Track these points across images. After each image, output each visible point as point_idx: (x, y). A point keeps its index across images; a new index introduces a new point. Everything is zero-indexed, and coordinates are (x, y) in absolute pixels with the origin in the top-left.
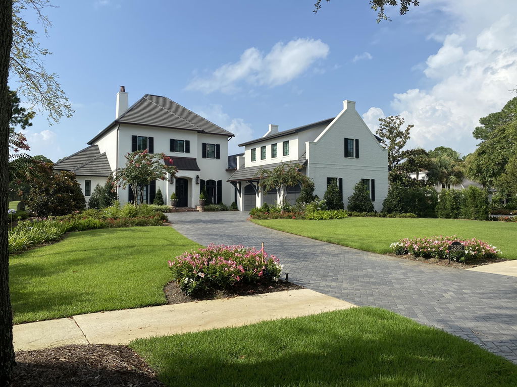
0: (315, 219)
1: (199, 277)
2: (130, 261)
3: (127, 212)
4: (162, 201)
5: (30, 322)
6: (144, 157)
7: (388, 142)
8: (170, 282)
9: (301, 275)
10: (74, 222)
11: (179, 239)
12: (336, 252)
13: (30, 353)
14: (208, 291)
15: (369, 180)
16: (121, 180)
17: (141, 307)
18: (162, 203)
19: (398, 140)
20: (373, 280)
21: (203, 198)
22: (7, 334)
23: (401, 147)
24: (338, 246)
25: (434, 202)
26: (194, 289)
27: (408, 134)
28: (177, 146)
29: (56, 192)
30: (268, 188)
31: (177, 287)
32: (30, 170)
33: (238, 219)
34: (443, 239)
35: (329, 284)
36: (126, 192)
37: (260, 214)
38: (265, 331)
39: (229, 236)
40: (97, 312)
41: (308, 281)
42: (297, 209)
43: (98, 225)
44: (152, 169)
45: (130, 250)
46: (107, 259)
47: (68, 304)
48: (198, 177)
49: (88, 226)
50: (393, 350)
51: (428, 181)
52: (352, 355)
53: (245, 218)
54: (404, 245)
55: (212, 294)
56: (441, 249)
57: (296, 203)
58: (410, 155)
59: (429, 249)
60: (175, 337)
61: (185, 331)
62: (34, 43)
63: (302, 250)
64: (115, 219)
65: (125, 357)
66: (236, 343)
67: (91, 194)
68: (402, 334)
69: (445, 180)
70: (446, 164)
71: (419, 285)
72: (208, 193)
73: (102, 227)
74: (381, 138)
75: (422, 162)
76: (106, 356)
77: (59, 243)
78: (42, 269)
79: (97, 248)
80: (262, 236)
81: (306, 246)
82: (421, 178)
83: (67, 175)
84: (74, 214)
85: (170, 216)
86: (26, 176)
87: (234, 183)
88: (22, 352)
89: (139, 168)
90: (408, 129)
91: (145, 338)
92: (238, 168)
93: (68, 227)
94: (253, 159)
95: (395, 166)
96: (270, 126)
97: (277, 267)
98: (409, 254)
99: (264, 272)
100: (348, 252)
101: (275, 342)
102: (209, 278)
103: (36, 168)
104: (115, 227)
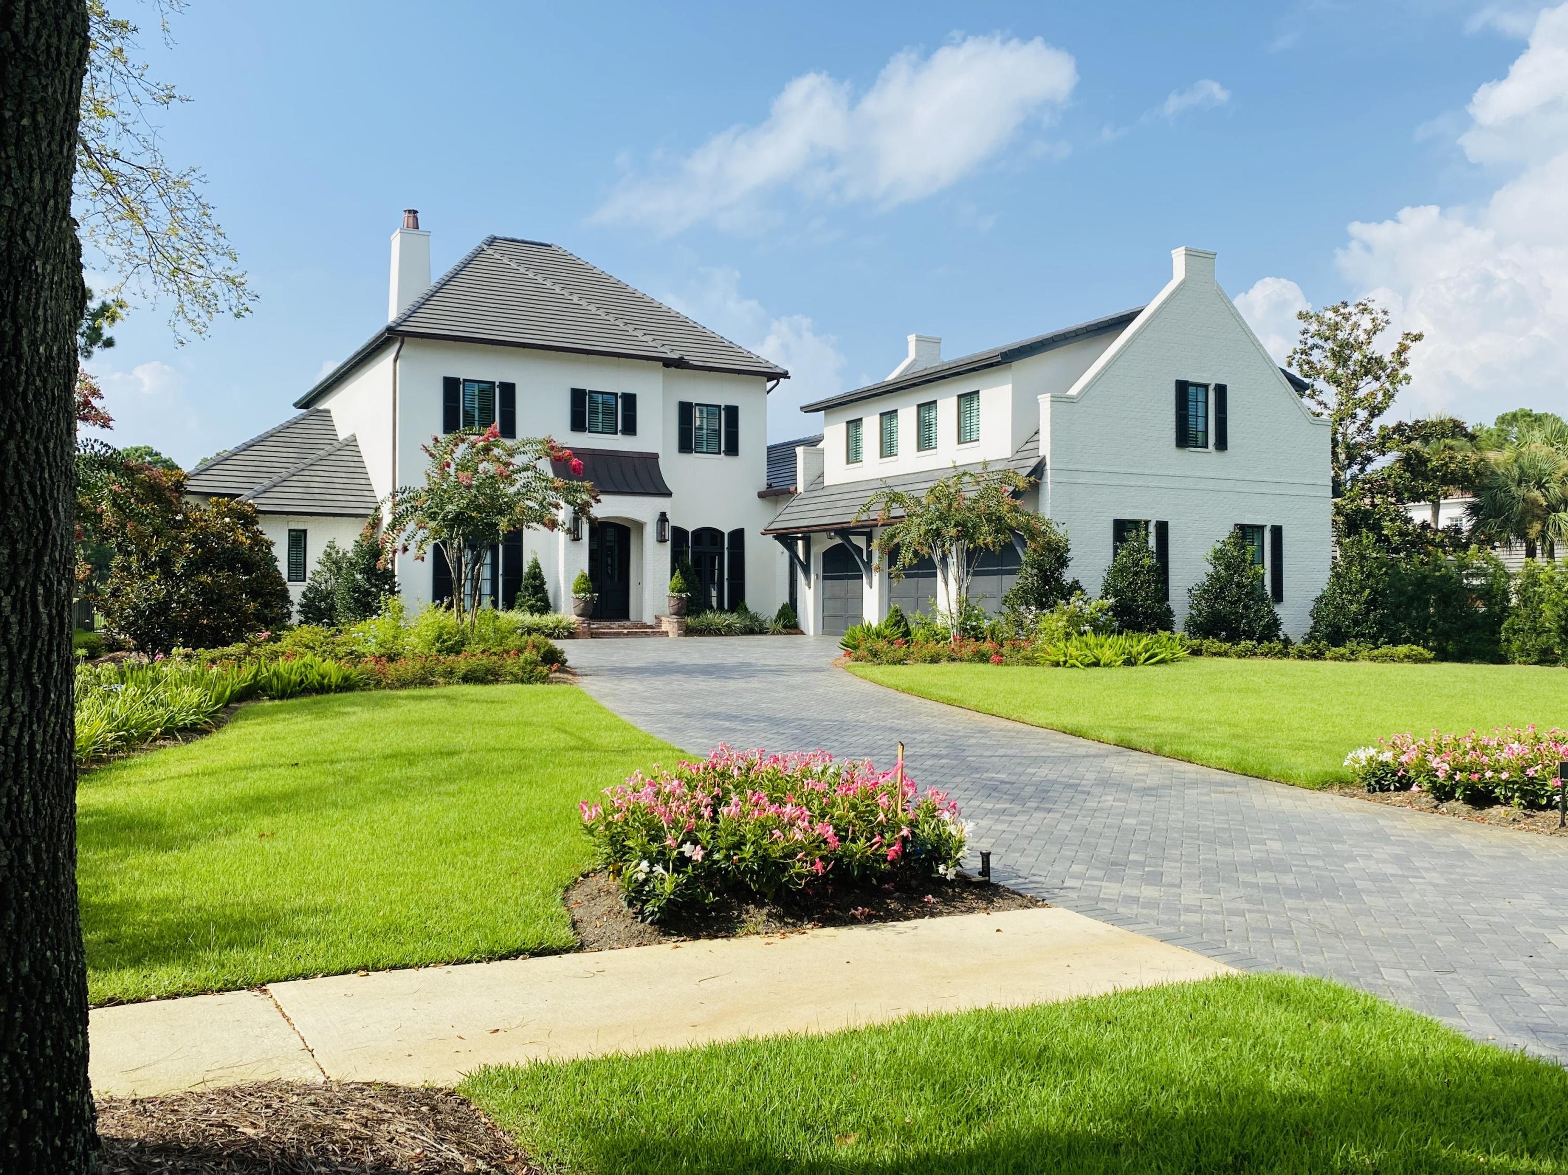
0: (1073, 666)
1: (683, 861)
2: (448, 800)
3: (431, 635)
4: (545, 600)
5: (130, 1001)
6: (487, 450)
7: (1330, 394)
8: (586, 876)
9: (1033, 860)
10: (254, 669)
11: (608, 728)
12: (1153, 780)
13: (140, 1105)
14: (715, 906)
15: (1261, 528)
16: (411, 526)
17: (490, 960)
18: (545, 607)
19: (1367, 386)
20: (1288, 880)
21: (680, 591)
22: (72, 1042)
23: (1375, 412)
24: (1159, 760)
25: (1497, 609)
26: (669, 900)
27: (1403, 364)
28: (594, 412)
29: (195, 567)
30: (906, 557)
31: (609, 893)
32: (115, 496)
33: (803, 662)
34: (1538, 740)
35: (1134, 892)
36: (426, 569)
37: (881, 645)
38: (921, 1052)
39: (774, 722)
40: (346, 972)
41: (1057, 882)
42: (1007, 631)
43: (333, 680)
44: (512, 490)
45: (445, 763)
46: (369, 794)
47: (251, 944)
48: (663, 518)
49: (302, 681)
50: (1381, 1127)
51: (1473, 531)
52: (1234, 1144)
53: (823, 662)
54: (1395, 757)
55: (730, 920)
56: (1530, 772)
57: (1005, 610)
58: (1410, 439)
59: (1489, 774)
60: (611, 1064)
61: (647, 1045)
62: (130, 65)
63: (1029, 770)
64: (391, 658)
65: (448, 1127)
66: (823, 1092)
67: (309, 575)
68: (1409, 1074)
69: (1537, 526)
70: (1542, 474)
71: (1458, 899)
72: (698, 573)
73: (347, 686)
74: (1307, 380)
75: (1452, 466)
76: (389, 1122)
77: (207, 740)
78: (157, 826)
79: (334, 757)
80: (889, 723)
81: (1045, 760)
82: (1449, 523)
83: (231, 512)
84: (252, 644)
85: (572, 651)
86: (101, 515)
87: (786, 538)
88: (112, 1104)
89: (469, 487)
90: (1403, 349)
91: (513, 1065)
92: (800, 488)
93: (237, 687)
94: (853, 454)
95: (1354, 478)
96: (912, 339)
97: (951, 829)
98: (1415, 788)
99: (904, 847)
100: (1195, 783)
101: (958, 1092)
102: (717, 862)
103: (132, 488)
104: (391, 687)
